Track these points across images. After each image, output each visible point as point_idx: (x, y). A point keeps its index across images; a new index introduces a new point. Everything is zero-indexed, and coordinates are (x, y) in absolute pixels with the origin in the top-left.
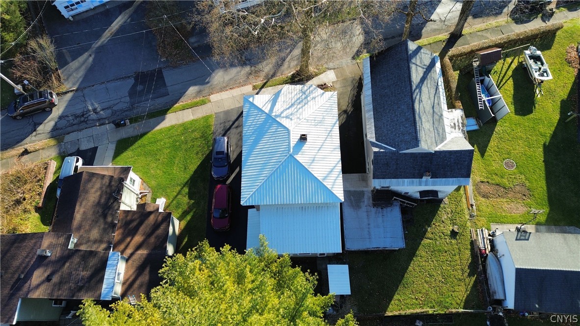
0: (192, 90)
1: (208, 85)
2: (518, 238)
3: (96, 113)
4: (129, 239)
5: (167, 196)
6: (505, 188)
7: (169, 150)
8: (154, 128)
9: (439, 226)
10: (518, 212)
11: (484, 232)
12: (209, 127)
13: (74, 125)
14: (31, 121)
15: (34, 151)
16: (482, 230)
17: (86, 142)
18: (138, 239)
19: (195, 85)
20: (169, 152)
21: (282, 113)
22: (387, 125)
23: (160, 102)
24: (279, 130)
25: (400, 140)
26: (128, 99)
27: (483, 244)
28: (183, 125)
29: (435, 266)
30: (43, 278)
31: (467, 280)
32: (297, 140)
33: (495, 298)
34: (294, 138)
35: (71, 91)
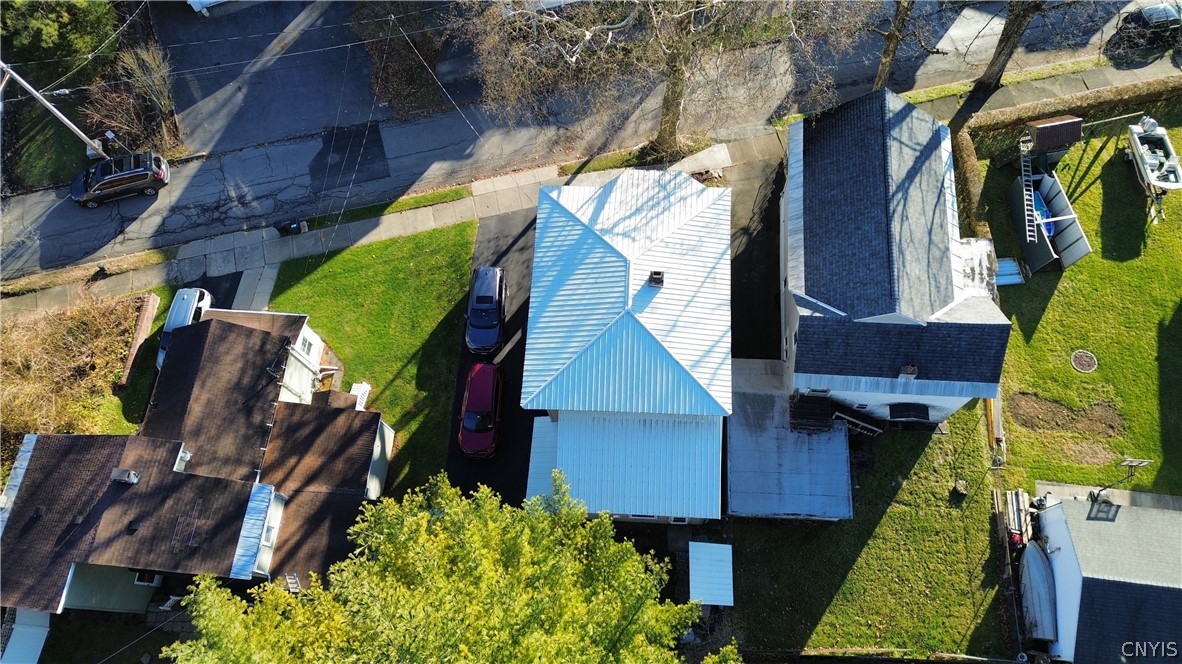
0: (437, 169)
1: (470, 161)
2: (1093, 515)
3: (244, 204)
4: (292, 461)
5: (373, 380)
6: (1071, 409)
7: (382, 288)
8: (355, 241)
9: (926, 478)
10: (1096, 461)
11: (1021, 498)
12: (465, 245)
13: (200, 225)
14: (115, 212)
15: (118, 274)
16: (1017, 494)
17: (220, 261)
18: (311, 461)
19: (443, 158)
20: (382, 292)
21: (616, 225)
22: (831, 264)
23: (370, 190)
24: (607, 259)
25: (856, 296)
26: (307, 180)
27: (1018, 523)
28: (414, 238)
29: (912, 561)
30: (120, 526)
31: (978, 595)
32: (643, 283)
33: (1035, 636)
34: (637, 279)
35: (198, 158)
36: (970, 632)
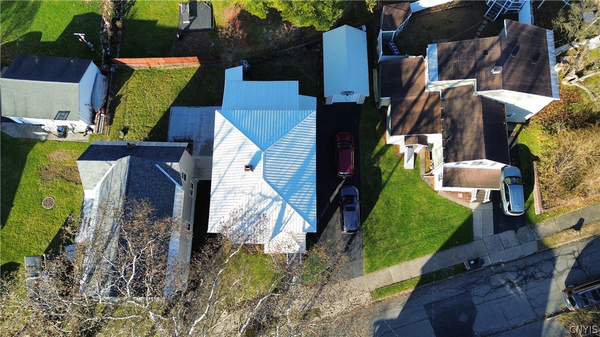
0: (394, 313)
3: (509, 281)
5: (402, 169)
6: (62, 177)
7: (411, 225)
8: (433, 256)
9: (137, 139)
10: (59, 153)
11: (97, 130)
12: (369, 255)
13: (532, 266)
14: (587, 272)
15: (567, 229)
16: (98, 132)
17: (510, 241)
20: (410, 223)
23: (435, 294)
26: (475, 301)
28: (401, 260)
29: (149, 103)
30: (490, 53)
31: (125, 92)
32: (256, 168)
35: (551, 316)
36: (131, 78)
